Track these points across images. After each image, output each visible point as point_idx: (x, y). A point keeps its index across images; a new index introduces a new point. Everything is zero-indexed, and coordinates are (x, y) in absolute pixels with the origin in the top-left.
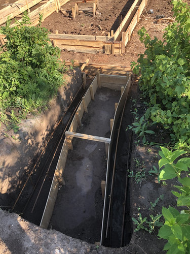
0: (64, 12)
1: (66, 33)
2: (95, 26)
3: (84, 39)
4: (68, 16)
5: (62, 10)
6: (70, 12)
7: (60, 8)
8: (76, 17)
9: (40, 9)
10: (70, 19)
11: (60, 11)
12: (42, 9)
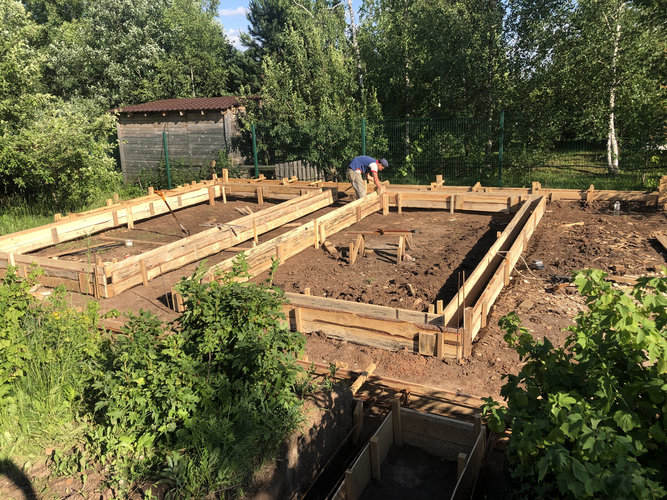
0: (332, 249)
1: (329, 294)
2: (398, 285)
3: (369, 313)
4: (340, 259)
5: (327, 244)
6: (344, 251)
7: (323, 240)
8: (357, 261)
9: (279, 241)
10: (343, 263)
11: (323, 247)
12: (284, 240)
